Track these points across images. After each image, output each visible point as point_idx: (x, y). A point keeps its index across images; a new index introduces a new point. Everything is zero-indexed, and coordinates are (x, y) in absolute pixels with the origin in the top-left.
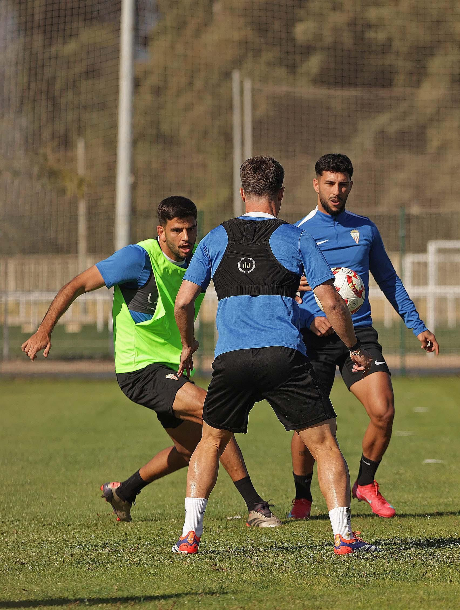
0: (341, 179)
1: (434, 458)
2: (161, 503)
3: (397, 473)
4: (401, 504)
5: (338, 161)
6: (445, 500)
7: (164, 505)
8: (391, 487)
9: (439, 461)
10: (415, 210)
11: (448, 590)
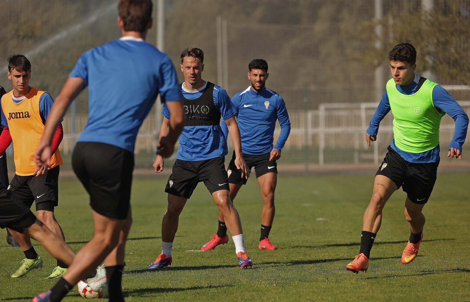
0: (261, 72)
1: (322, 217)
2: (180, 243)
3: (303, 226)
4: (305, 242)
5: (259, 64)
6: (328, 240)
7: (181, 244)
8: (300, 233)
9: (325, 219)
10: (313, 88)
11: (329, 287)
